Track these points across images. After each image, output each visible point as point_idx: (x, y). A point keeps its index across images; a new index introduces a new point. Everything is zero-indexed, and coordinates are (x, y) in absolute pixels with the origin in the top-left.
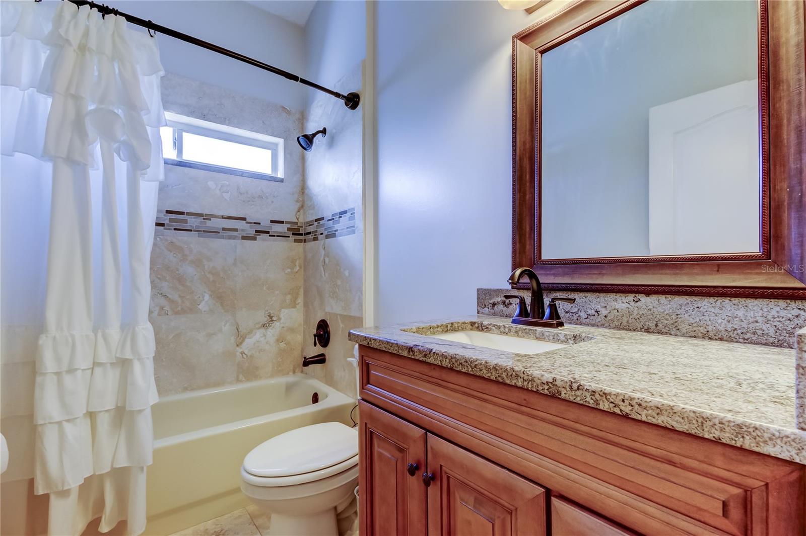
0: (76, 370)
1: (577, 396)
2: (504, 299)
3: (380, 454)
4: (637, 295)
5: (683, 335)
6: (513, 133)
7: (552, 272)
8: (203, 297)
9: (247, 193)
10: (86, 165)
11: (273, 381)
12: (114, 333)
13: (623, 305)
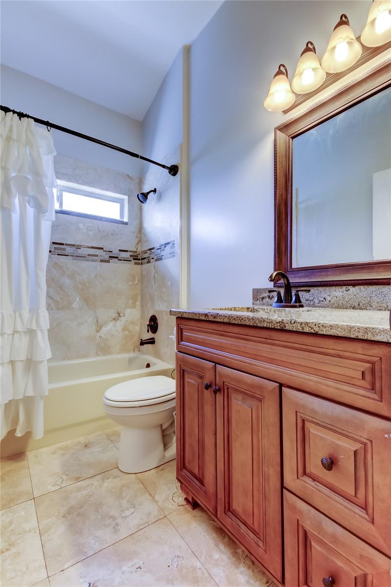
0: (4, 334)
1: (293, 327)
2: (269, 294)
3: (189, 382)
4: (348, 287)
5: (374, 310)
6: (275, 189)
7: (298, 276)
8: (75, 299)
9: (104, 232)
10: (10, 210)
11: (120, 356)
12: (26, 314)
13: (340, 293)
